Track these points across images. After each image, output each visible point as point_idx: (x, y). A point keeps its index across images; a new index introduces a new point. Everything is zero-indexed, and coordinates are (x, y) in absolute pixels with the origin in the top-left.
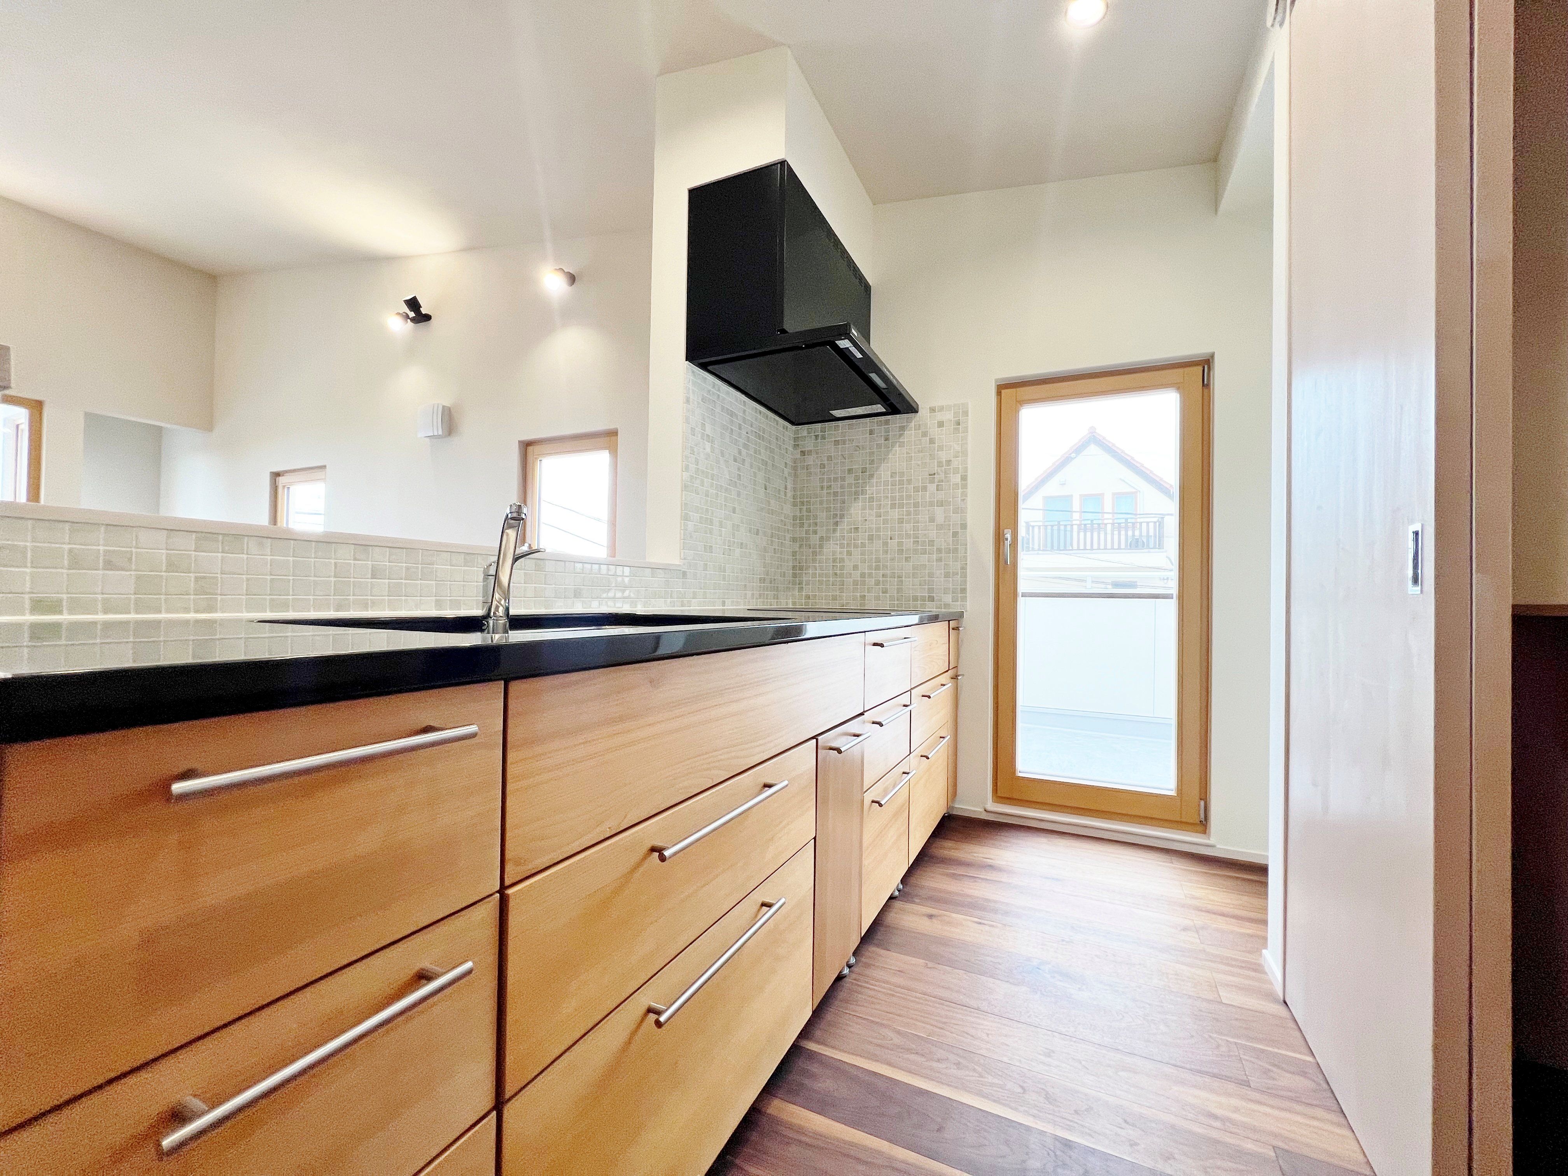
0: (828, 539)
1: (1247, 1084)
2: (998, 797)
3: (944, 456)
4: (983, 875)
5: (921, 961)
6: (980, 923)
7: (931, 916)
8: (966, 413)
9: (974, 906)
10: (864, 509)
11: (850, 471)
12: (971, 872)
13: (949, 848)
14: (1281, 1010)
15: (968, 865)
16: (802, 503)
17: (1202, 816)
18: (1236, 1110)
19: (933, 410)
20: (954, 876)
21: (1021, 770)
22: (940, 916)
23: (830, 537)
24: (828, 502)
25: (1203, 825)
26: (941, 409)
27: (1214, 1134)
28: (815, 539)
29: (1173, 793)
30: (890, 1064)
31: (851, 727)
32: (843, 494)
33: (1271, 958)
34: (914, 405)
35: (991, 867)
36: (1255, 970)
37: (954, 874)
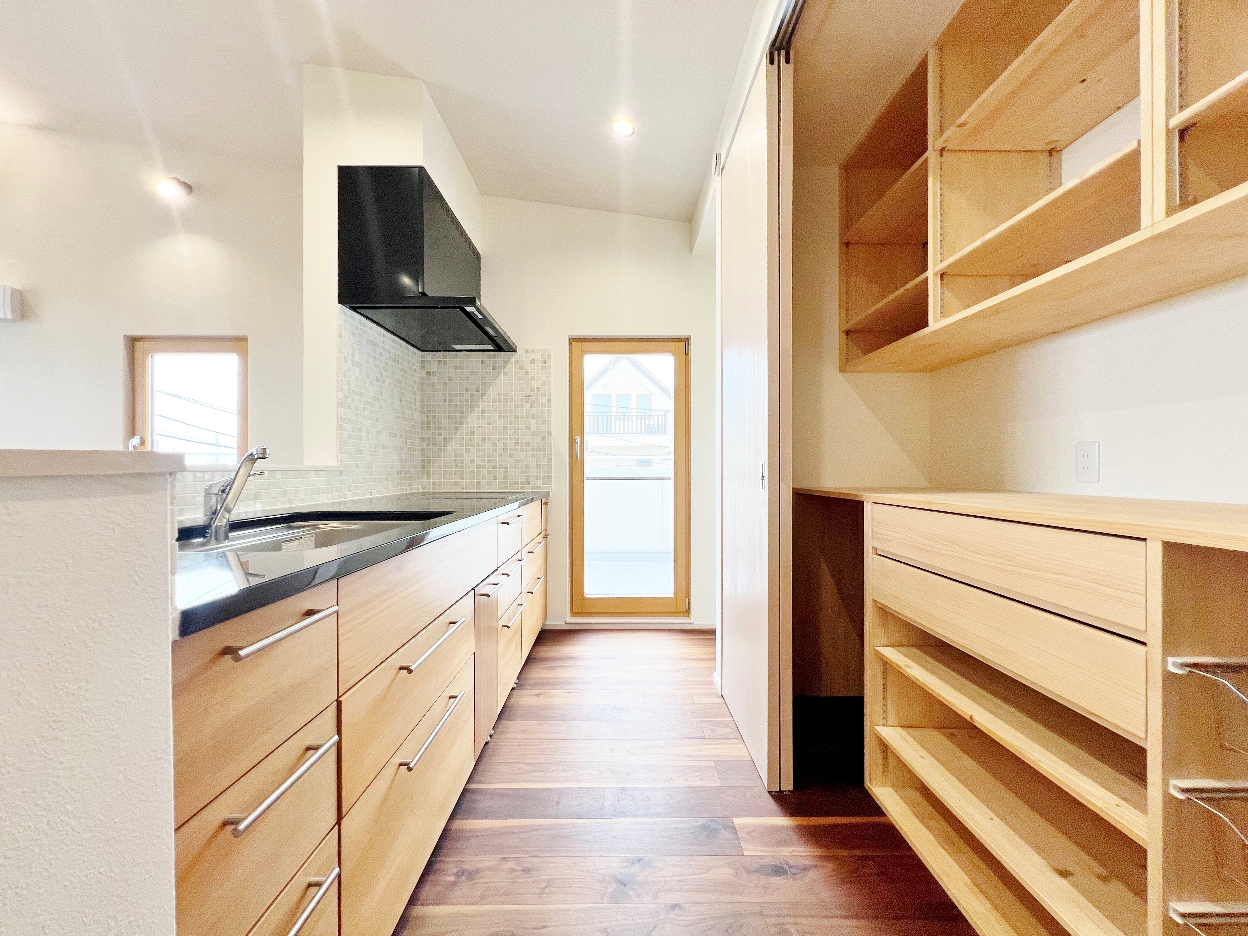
0: (450, 439)
1: (704, 738)
2: (574, 613)
3: (535, 384)
4: (568, 663)
5: (536, 722)
6: (569, 692)
7: (538, 695)
8: (549, 356)
9: (562, 683)
10: (478, 418)
11: (467, 390)
12: (559, 663)
13: (546, 651)
14: (721, 700)
15: (557, 659)
16: (429, 412)
17: (687, 607)
18: (699, 750)
19: (527, 351)
20: (550, 668)
21: (588, 593)
22: (545, 693)
23: (452, 438)
24: (450, 412)
25: (687, 612)
26: (533, 351)
27: (690, 764)
28: (440, 439)
29: (673, 596)
30: (525, 781)
31: (492, 580)
32: (462, 406)
33: (717, 676)
34: (514, 347)
35: (572, 658)
36: (710, 684)
37: (550, 667)
